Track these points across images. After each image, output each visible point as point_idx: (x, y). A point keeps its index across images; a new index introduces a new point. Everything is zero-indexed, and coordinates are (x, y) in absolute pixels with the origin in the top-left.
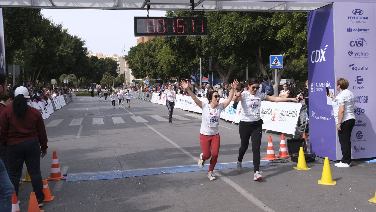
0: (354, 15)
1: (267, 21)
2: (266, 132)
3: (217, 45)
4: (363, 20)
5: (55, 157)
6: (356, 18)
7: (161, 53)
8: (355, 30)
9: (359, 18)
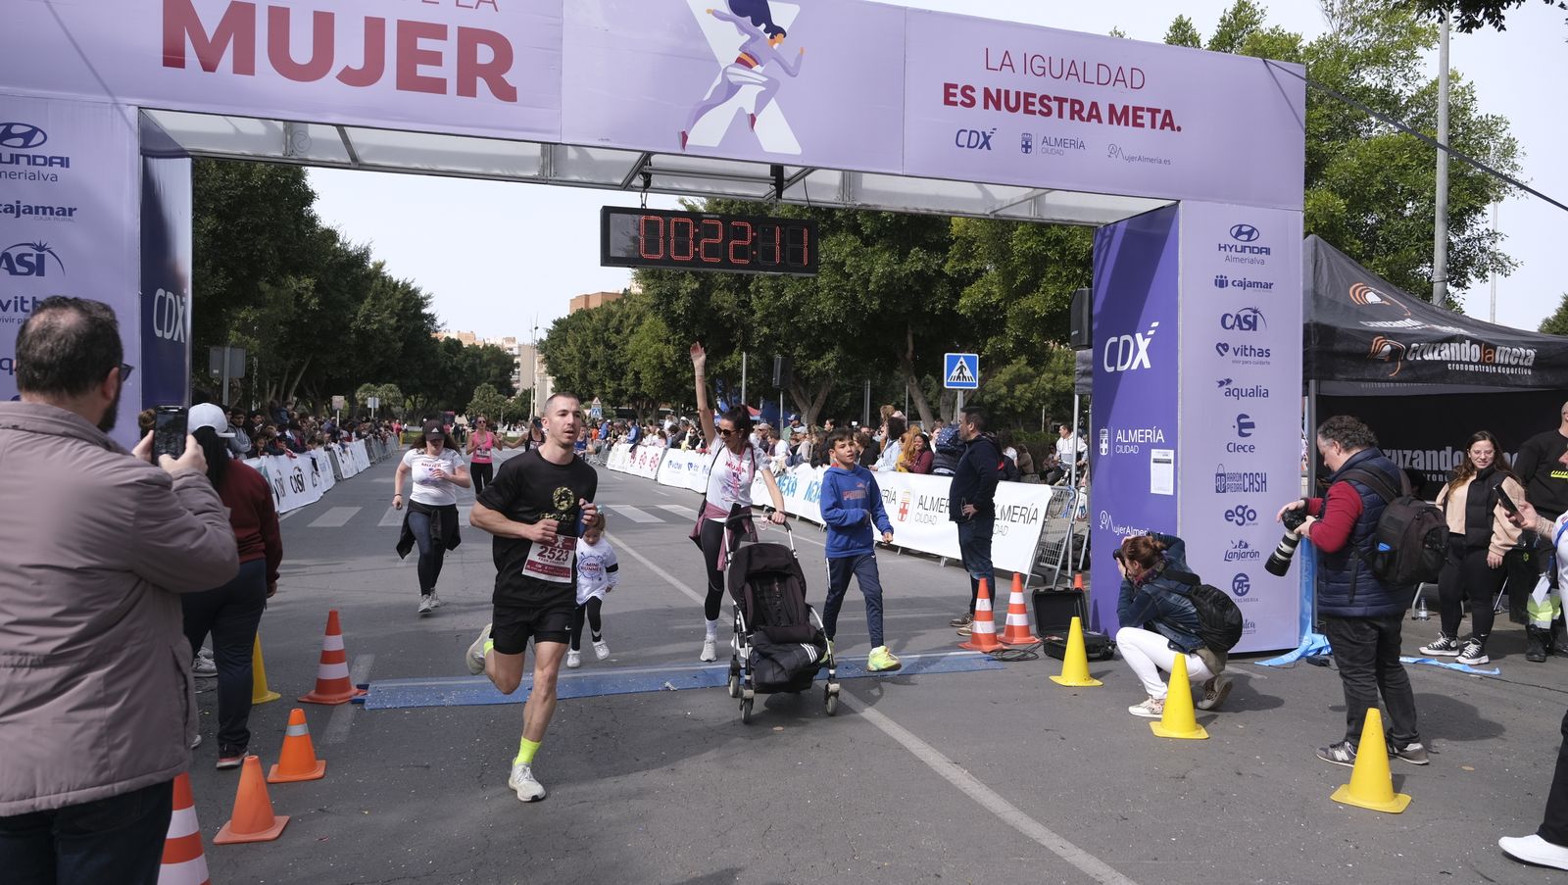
0: (1234, 242)
1: (935, 262)
2: (942, 563)
3: (796, 319)
4: (1259, 257)
5: (332, 627)
6: (1239, 249)
7: (638, 339)
8: (1235, 283)
9: (1247, 249)
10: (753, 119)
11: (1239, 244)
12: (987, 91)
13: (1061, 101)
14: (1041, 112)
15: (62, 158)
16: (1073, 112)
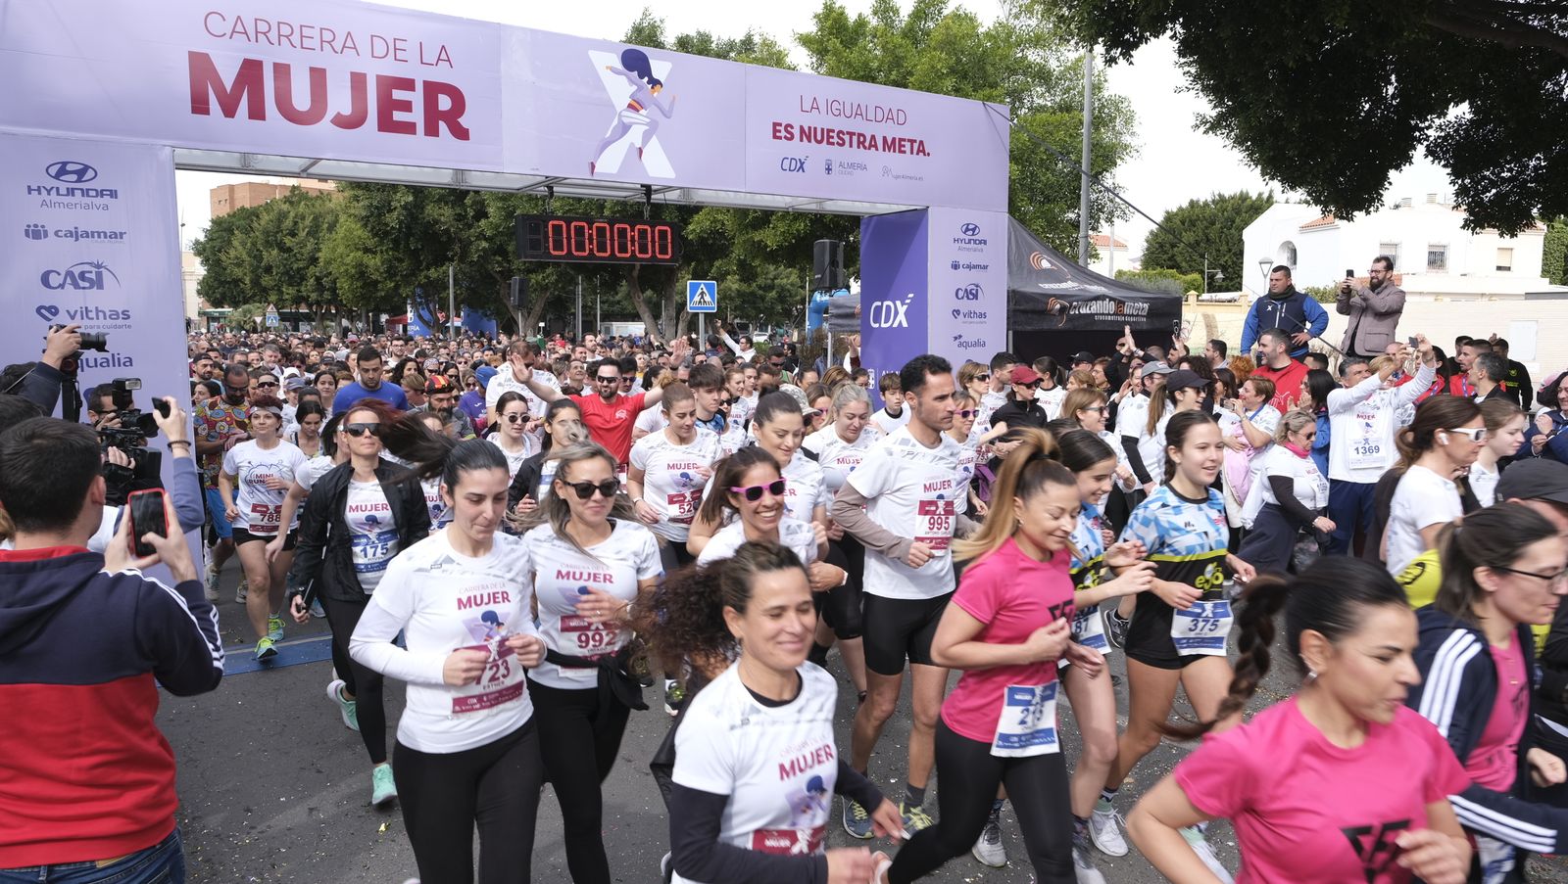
4: (979, 247)
6: (967, 241)
8: (965, 266)
9: (972, 242)
10: (641, 151)
12: (802, 128)
13: (851, 134)
14: (838, 143)
15: (111, 191)
16: (859, 143)
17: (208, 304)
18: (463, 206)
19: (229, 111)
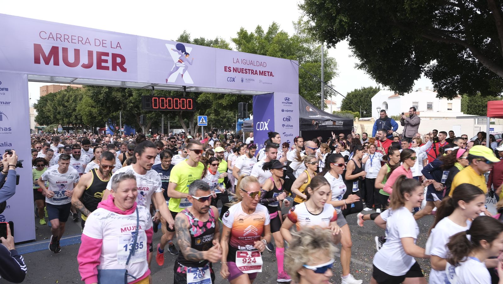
4: (290, 105)
8: (286, 111)
9: (288, 103)
10: (182, 75)
11: (286, 102)
12: (234, 68)
13: (249, 70)
14: (245, 73)
15: (6, 89)
16: (252, 72)
17: (38, 125)
18: (125, 92)
19: (47, 63)
